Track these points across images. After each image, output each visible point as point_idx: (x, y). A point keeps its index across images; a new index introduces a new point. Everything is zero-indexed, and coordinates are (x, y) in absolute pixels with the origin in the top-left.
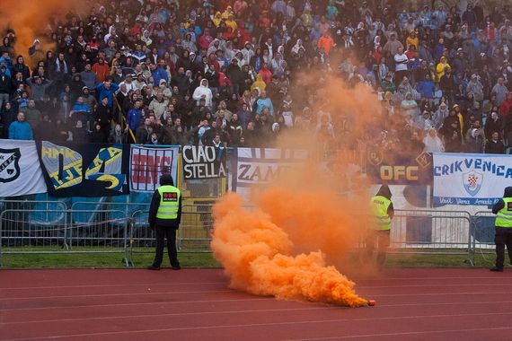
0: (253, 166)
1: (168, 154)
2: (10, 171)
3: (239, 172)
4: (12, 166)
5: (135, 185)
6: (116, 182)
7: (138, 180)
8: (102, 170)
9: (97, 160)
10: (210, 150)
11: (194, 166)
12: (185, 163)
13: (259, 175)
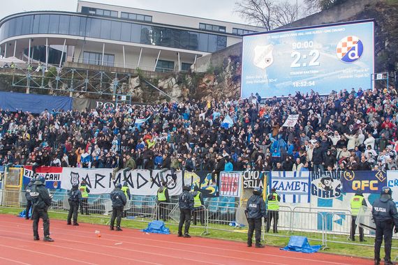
0: (280, 181)
1: (237, 176)
2: (173, 184)
3: (273, 185)
4: (173, 182)
5: (222, 192)
6: (214, 191)
7: (224, 190)
8: (208, 185)
9: (206, 180)
10: (256, 173)
11: (249, 181)
12: (244, 180)
13: (283, 187)
